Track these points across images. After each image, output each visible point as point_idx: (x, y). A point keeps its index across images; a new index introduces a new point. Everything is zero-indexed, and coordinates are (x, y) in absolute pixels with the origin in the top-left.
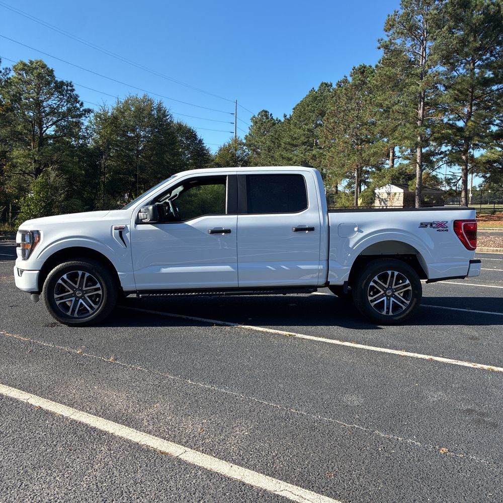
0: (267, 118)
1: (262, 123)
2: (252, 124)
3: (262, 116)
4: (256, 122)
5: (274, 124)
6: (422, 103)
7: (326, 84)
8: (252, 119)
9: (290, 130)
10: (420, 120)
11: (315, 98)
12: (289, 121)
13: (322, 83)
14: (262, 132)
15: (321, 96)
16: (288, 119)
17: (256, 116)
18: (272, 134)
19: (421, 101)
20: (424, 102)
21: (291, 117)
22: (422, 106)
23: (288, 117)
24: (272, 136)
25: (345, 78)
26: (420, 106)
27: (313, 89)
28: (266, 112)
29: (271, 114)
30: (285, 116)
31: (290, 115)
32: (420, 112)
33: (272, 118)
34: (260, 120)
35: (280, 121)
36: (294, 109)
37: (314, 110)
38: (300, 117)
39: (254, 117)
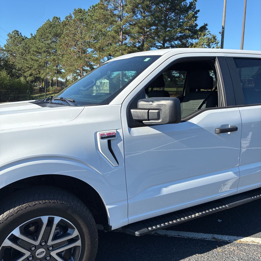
0: (18, 35)
1: (15, 38)
2: (9, 38)
3: (15, 34)
4: (11, 37)
5: (23, 39)
6: (121, 32)
7: (57, 18)
8: (8, 35)
9: (36, 43)
10: (121, 41)
11: (51, 26)
12: (34, 38)
13: (54, 17)
14: (16, 44)
15: (54, 24)
16: (33, 37)
17: (11, 33)
18: (23, 45)
19: (121, 31)
20: (122, 31)
21: (35, 36)
22: (122, 34)
23: (34, 35)
24: (24, 46)
25: (70, 15)
26: (121, 33)
27: (49, 20)
28: (17, 31)
29: (21, 33)
30: (32, 35)
31: (35, 34)
32: (121, 37)
33: (21, 35)
34: (14, 36)
35: (26, 38)
36: (37, 31)
37: (51, 33)
38: (42, 36)
39: (10, 34)
